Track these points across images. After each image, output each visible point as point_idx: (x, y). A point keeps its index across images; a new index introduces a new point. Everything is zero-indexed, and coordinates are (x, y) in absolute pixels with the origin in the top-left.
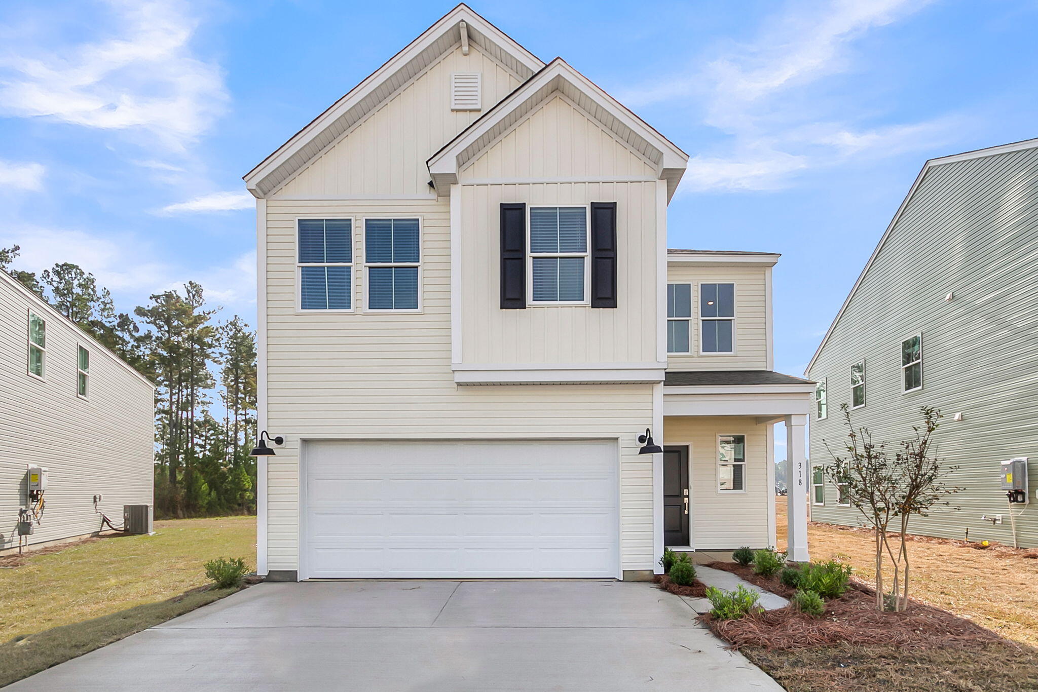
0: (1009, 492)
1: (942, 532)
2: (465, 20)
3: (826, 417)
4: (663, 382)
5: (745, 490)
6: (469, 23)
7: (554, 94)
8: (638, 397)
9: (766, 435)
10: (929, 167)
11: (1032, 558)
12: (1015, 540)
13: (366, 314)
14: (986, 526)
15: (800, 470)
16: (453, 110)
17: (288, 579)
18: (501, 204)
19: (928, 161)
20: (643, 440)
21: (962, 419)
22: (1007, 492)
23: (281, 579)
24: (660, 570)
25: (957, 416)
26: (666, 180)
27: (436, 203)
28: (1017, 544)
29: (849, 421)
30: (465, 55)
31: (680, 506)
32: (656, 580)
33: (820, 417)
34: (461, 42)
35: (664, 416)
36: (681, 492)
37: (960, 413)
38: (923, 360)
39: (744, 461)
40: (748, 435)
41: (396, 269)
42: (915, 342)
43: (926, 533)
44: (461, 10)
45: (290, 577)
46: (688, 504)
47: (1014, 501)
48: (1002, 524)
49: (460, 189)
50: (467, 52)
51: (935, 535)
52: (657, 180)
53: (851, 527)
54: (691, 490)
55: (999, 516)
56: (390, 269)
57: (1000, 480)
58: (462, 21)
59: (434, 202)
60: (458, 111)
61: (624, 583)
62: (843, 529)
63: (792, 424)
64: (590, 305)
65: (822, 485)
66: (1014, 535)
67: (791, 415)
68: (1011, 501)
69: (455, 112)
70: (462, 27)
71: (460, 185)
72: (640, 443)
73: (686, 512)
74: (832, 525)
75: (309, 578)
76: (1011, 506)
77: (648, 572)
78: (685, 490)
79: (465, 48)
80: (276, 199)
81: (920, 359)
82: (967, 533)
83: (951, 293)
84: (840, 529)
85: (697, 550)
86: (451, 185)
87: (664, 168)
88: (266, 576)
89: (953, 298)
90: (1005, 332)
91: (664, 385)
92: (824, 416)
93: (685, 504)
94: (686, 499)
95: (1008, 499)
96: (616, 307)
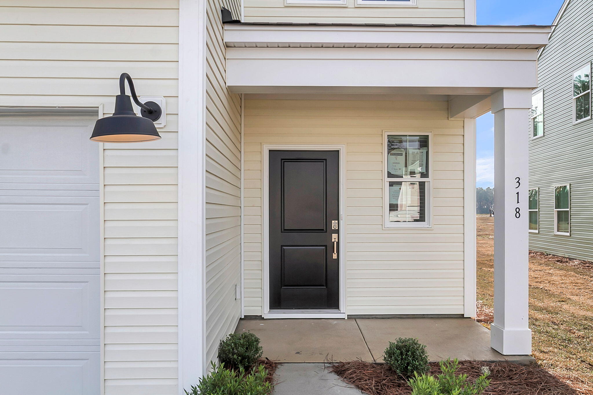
3: (542, 135)
5: (429, 223)
9: (464, 136)
31: (326, 246)
33: (535, 135)
36: (328, 224)
39: (428, 176)
40: (434, 135)
46: (338, 243)
53: (570, 259)
54: (341, 222)
62: (561, 262)
65: (537, 210)
73: (335, 256)
74: (547, 255)
78: (333, 221)
84: (558, 261)
85: (350, 317)
92: (540, 133)
93: (334, 242)
94: (335, 236)
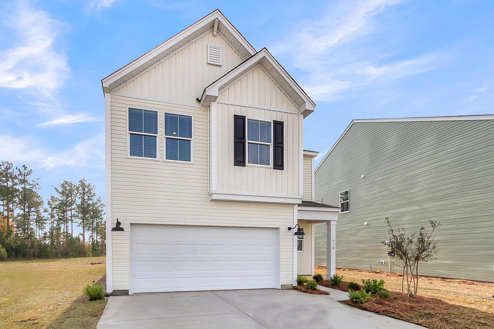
0: (389, 252)
1: (357, 267)
2: (219, 18)
4: (297, 205)
5: (302, 251)
6: (220, 20)
7: (258, 66)
8: (287, 211)
9: (311, 228)
10: (354, 123)
11: (400, 276)
12: (390, 270)
13: (165, 162)
14: (379, 265)
15: (333, 243)
16: (208, 64)
17: (124, 294)
18: (235, 115)
19: (353, 120)
20: (290, 229)
21: (368, 224)
22: (388, 252)
23: (119, 294)
24: (295, 284)
25: (366, 223)
26: (303, 115)
27: (200, 110)
28: (390, 271)
29: (389, 224)
30: (214, 36)
32: (295, 288)
34: (214, 29)
35: (298, 219)
37: (367, 222)
38: (350, 200)
39: (303, 239)
40: (305, 228)
41: (180, 140)
42: (347, 193)
43: (350, 268)
44: (217, 13)
45: (125, 293)
47: (390, 256)
48: (384, 264)
49: (216, 104)
50: (215, 35)
51: (354, 268)
52: (300, 114)
55: (383, 261)
56: (177, 140)
57: (386, 248)
58: (217, 18)
59: (199, 109)
60: (211, 64)
61: (281, 290)
63: (331, 224)
64: (273, 168)
66: (389, 268)
67: (330, 221)
68: (389, 256)
69: (209, 65)
70: (216, 22)
71: (216, 102)
72: (288, 230)
75: (133, 293)
76: (389, 257)
77: (290, 285)
79: (215, 33)
80: (115, 94)
81: (348, 200)
82: (371, 267)
83: (364, 175)
86: (212, 102)
87: (306, 109)
88: (111, 293)
89: (364, 177)
90: (387, 192)
91: (298, 206)
95: (388, 255)
96: (283, 170)
